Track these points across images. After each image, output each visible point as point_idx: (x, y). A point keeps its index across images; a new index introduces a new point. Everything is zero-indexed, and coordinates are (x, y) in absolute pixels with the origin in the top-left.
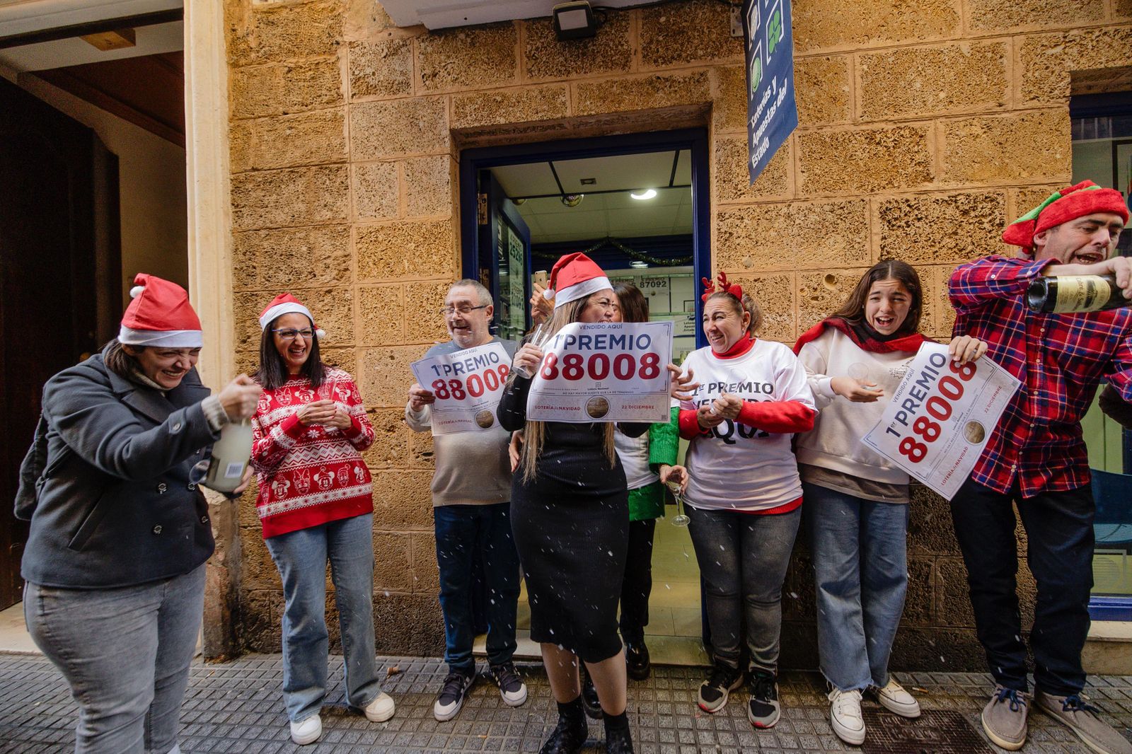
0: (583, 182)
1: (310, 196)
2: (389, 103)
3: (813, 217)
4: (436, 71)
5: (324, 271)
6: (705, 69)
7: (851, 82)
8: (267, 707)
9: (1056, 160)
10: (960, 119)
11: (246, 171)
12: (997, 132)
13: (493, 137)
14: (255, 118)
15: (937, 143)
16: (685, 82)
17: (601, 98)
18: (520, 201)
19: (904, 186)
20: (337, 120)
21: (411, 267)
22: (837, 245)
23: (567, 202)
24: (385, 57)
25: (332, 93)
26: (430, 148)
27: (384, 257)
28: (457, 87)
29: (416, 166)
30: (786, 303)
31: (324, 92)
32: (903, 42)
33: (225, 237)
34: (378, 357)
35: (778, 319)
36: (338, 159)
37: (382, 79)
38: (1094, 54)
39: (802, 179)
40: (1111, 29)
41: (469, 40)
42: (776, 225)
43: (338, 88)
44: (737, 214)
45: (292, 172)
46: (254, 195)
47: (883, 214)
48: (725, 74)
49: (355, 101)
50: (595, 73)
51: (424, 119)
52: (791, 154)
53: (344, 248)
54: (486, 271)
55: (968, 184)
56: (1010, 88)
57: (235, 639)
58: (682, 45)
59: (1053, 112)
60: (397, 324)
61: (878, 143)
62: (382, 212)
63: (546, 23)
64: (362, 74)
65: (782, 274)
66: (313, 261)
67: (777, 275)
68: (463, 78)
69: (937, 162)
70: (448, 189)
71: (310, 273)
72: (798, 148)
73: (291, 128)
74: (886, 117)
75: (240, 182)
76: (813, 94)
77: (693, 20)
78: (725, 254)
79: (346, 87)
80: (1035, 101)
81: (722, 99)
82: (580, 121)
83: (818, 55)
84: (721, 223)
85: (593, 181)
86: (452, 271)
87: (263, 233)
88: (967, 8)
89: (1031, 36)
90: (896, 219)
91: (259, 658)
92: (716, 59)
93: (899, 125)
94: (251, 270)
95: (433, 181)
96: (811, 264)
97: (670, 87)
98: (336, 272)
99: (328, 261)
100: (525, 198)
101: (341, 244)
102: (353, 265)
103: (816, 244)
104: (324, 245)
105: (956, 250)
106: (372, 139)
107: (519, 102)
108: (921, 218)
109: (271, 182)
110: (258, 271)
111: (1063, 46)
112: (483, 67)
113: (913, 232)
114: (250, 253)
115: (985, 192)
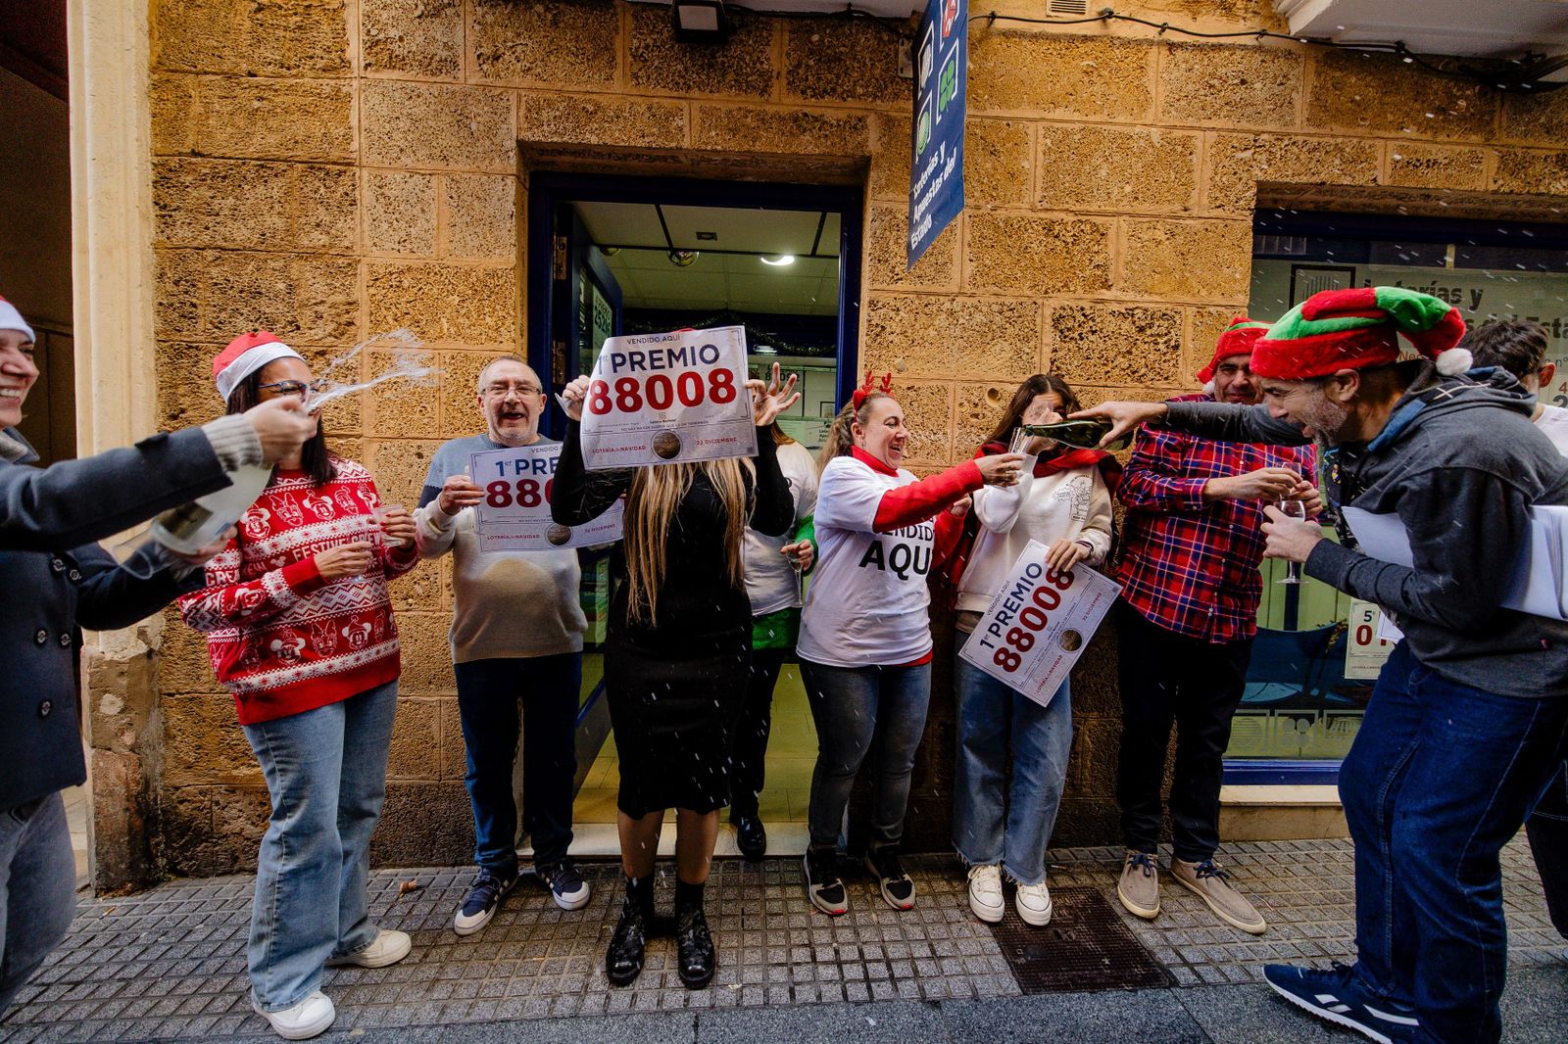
0: (700, 236)
1: (292, 207)
2: (424, 87)
3: (979, 317)
4: (499, 53)
5: (314, 322)
6: (865, 113)
7: (1031, 156)
8: (210, 950)
9: (1235, 280)
10: (1145, 220)
11: (180, 154)
12: (1180, 239)
13: (580, 159)
14: (197, 74)
15: (1118, 246)
16: (839, 126)
17: (730, 129)
18: (611, 250)
19: (1080, 291)
20: (339, 99)
21: (452, 330)
22: (1003, 354)
23: (676, 260)
24: (419, 17)
25: (332, 56)
26: (487, 161)
27: (411, 311)
28: (528, 81)
29: (464, 185)
30: (942, 419)
31: (319, 52)
32: (1092, 118)
33: (143, 253)
34: (398, 453)
35: (932, 437)
36: (340, 158)
37: (414, 49)
38: (1281, 165)
39: (970, 269)
40: (1300, 139)
41: (549, 16)
42: (936, 322)
43: (343, 51)
44: (892, 303)
45: (262, 166)
46: (195, 194)
47: (1057, 321)
48: (888, 123)
49: (370, 73)
50: (723, 95)
51: (479, 119)
52: (959, 236)
53: (347, 289)
54: (562, 345)
55: (1146, 297)
56: (1197, 191)
57: (150, 858)
58: (838, 76)
59: (1236, 225)
60: (429, 409)
61: (1056, 237)
62: (409, 246)
63: (661, 13)
64: (381, 36)
65: (939, 383)
66: (296, 305)
67: (933, 384)
68: (539, 70)
69: (1117, 267)
70: (511, 224)
71: (291, 323)
72: (967, 230)
73: (261, 99)
74: (1066, 206)
75: (170, 170)
76: (988, 165)
77: (853, 47)
78: (875, 352)
79: (355, 51)
80: (1220, 209)
81: (883, 156)
82: (700, 156)
83: (997, 118)
84: (872, 314)
85: (713, 236)
86: (514, 341)
87: (210, 254)
88: (1161, 89)
89: (1223, 134)
90: (1069, 329)
91: (191, 885)
92: (879, 102)
93: (1080, 217)
94: (188, 308)
95: (490, 211)
96: (974, 373)
97: (820, 130)
98: (334, 325)
99: (320, 308)
100: (617, 247)
101: (343, 285)
102: (362, 318)
103: (980, 351)
104: (314, 284)
105: (1128, 371)
106: (396, 135)
107: (618, 117)
108: (1096, 331)
109: (225, 177)
110: (200, 311)
111: (1252, 151)
112: (569, 59)
113: (1085, 348)
114: (188, 282)
115: (1163, 307)
